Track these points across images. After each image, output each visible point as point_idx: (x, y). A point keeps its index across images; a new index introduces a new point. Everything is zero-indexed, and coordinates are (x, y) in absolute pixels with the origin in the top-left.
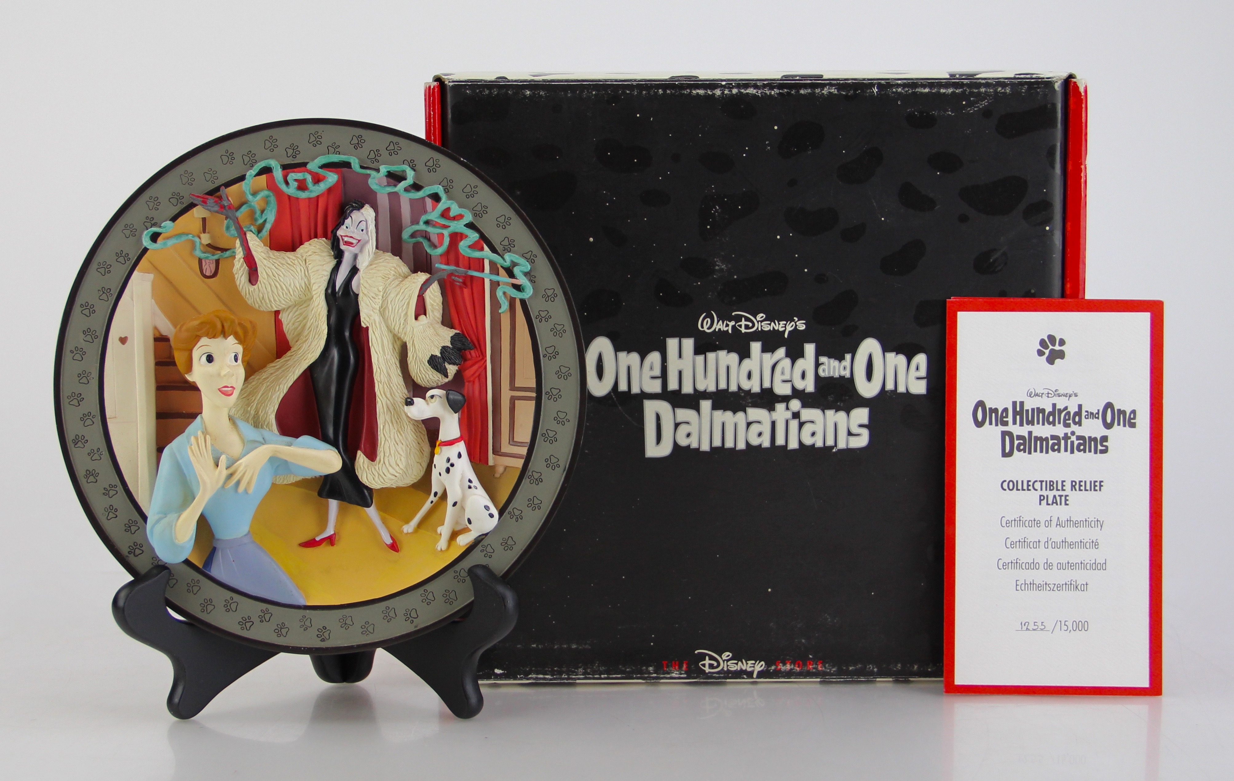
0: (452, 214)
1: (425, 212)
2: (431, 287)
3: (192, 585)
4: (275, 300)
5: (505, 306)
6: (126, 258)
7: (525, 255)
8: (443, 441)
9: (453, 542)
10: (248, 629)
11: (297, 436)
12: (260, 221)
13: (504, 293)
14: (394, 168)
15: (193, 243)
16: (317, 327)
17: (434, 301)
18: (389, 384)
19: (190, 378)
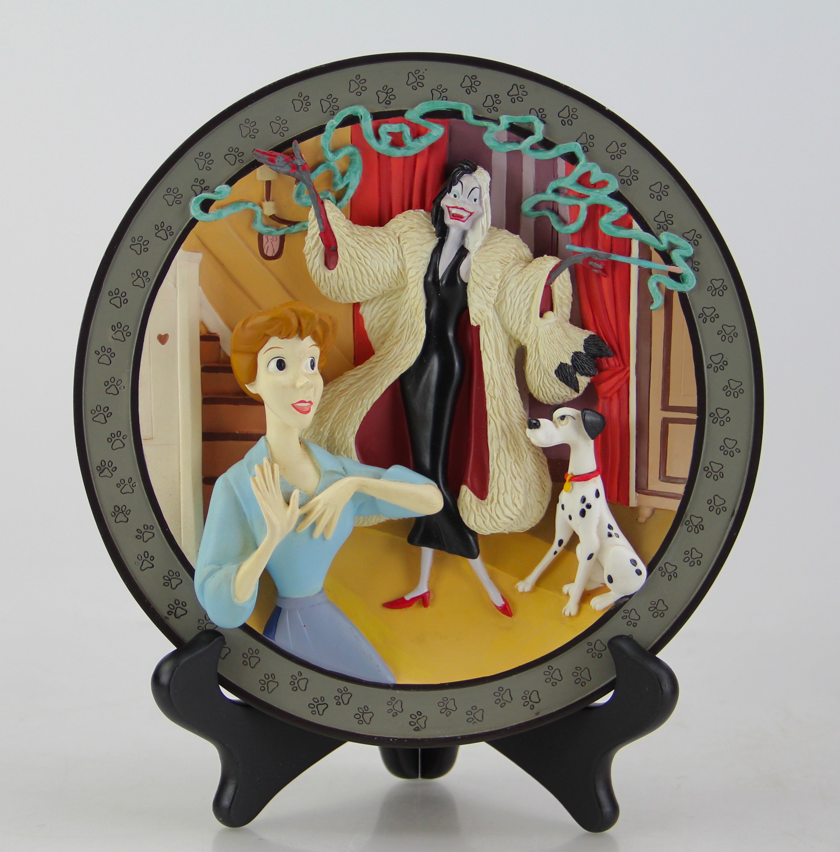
0: (593, 180)
1: (555, 177)
2: (561, 275)
3: (249, 655)
4: (358, 289)
5: (658, 301)
6: (168, 233)
7: (685, 235)
8: (575, 474)
9: (585, 606)
10: (321, 713)
11: (387, 466)
12: (341, 186)
13: (658, 284)
14: (518, 119)
15: (253, 214)
16: (413, 325)
17: (564, 294)
18: (504, 400)
19: (252, 389)
